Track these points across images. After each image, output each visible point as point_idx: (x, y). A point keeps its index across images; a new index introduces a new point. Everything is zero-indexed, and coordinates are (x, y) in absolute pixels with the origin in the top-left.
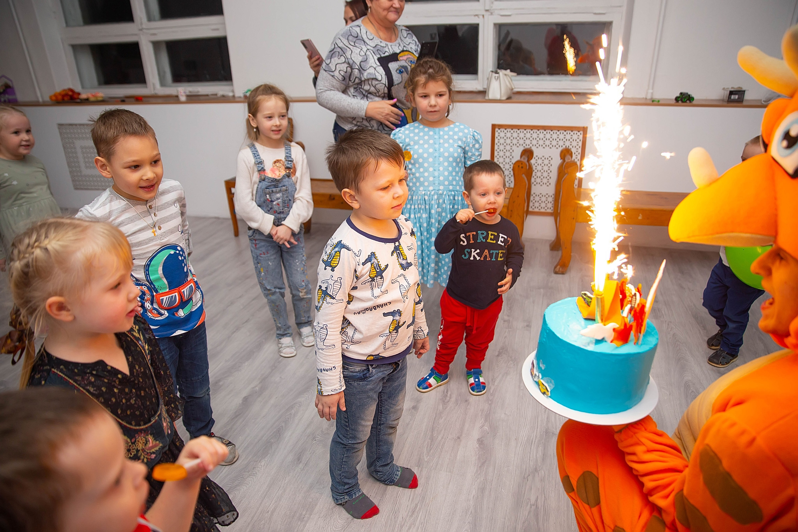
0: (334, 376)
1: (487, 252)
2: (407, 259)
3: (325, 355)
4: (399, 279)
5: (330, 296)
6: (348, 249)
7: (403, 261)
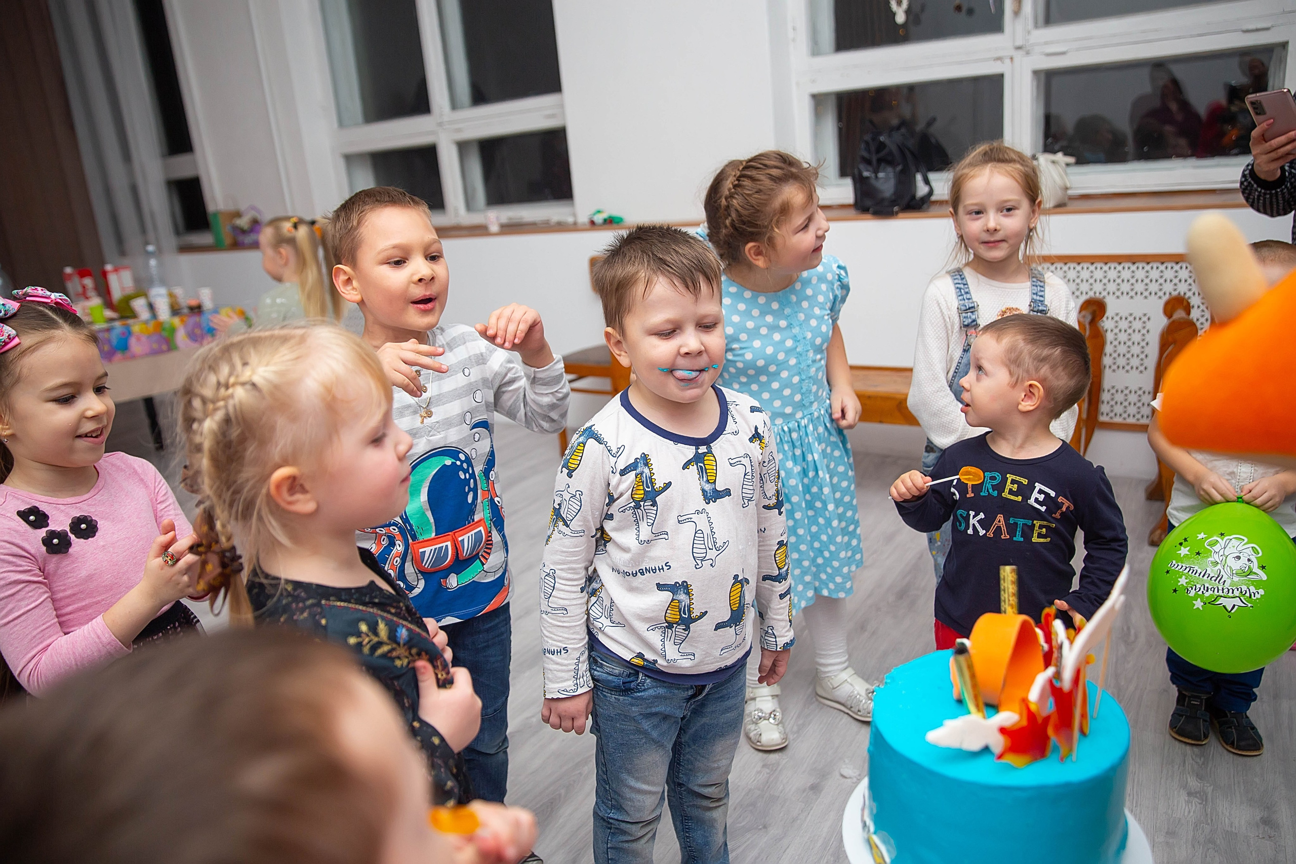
0: (565, 665)
1: (1002, 519)
2: (715, 482)
3: (551, 624)
4: (695, 517)
5: (564, 520)
6: (599, 440)
7: (707, 485)
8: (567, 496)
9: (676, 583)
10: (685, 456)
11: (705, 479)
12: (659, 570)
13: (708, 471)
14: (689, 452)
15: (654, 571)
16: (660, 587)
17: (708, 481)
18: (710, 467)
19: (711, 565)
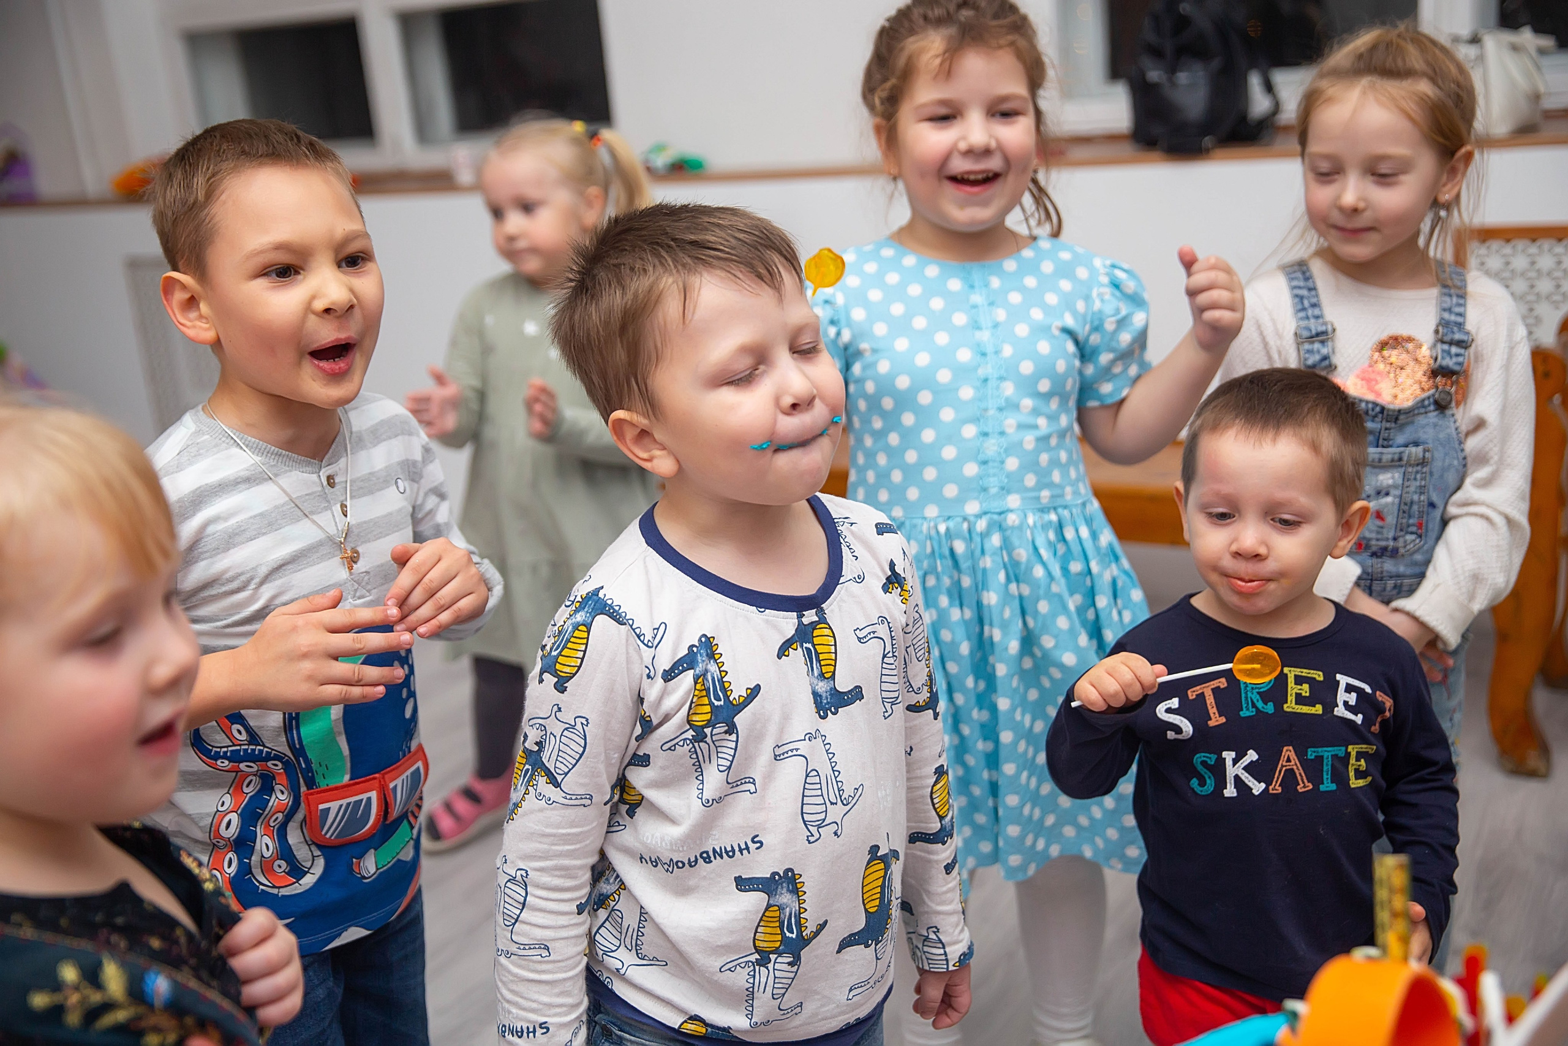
1: (1294, 756)
2: (834, 677)
3: (516, 976)
4: (803, 747)
5: (549, 774)
6: (617, 617)
7: (821, 684)
8: (556, 728)
9: (774, 874)
10: (781, 631)
11: (816, 672)
12: (741, 851)
13: (821, 657)
14: (787, 623)
15: (731, 854)
16: (743, 884)
17: (822, 676)
18: (825, 648)
19: (836, 833)
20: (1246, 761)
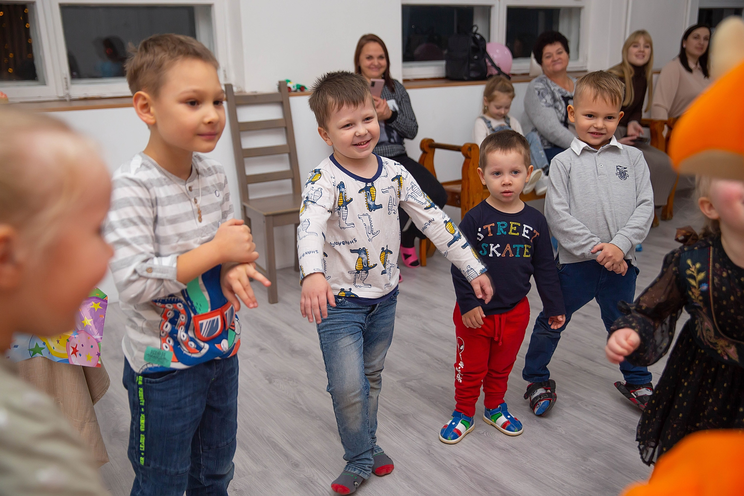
2: (374, 201)
9: (360, 249)
10: (360, 187)
11: (370, 199)
12: (351, 242)
14: (363, 185)
15: (348, 243)
16: (352, 251)
17: (372, 200)
18: (373, 193)
20: (496, 247)
